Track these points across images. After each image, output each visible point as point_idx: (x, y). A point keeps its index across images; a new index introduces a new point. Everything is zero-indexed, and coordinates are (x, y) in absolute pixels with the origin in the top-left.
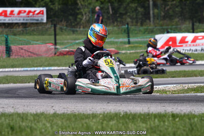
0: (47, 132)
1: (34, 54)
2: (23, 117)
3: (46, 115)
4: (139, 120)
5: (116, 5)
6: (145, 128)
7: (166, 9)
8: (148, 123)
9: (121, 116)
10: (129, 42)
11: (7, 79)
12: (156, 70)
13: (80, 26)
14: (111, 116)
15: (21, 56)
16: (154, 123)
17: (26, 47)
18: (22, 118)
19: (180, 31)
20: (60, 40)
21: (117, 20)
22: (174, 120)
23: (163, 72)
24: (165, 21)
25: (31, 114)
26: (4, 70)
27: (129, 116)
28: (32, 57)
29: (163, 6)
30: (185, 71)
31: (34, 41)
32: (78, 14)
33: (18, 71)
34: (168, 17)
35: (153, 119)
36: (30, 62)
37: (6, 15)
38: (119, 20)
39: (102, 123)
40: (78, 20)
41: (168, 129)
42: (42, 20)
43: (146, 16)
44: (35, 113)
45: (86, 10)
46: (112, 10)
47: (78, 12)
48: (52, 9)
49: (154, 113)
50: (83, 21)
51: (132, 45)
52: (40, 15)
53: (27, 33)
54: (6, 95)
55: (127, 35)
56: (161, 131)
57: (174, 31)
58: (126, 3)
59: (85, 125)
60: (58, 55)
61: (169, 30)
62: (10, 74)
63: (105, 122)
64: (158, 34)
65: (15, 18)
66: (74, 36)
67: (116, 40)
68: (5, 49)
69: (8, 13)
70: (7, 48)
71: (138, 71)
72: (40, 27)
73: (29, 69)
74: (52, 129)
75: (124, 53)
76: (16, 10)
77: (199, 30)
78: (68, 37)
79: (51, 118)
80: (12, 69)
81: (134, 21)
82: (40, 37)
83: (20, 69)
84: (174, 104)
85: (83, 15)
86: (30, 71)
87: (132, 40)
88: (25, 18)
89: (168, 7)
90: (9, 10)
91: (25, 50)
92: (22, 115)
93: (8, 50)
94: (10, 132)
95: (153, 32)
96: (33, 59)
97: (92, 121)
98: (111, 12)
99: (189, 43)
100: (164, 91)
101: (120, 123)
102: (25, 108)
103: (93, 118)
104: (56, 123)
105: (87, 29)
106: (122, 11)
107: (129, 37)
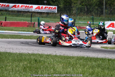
0: (51, 63)
2: (41, 56)
3: (52, 55)
4: (93, 60)
5: (89, 7)
6: (96, 64)
8: (97, 62)
9: (85, 58)
10: (93, 24)
13: (72, 15)
22: (109, 62)
24: (110, 15)
25: (45, 55)
27: (89, 58)
29: (110, 9)
31: (50, 21)
32: (71, 10)
34: (111, 13)
35: (99, 61)
38: (89, 13)
39: (76, 61)
40: (71, 13)
41: (105, 66)
42: (55, 11)
43: (102, 12)
44: (47, 54)
45: (75, 8)
46: (87, 9)
49: (100, 58)
50: (73, 13)
52: (54, 9)
53: (48, 17)
56: (102, 66)
57: (114, 20)
58: (93, 6)
59: (69, 61)
61: (111, 20)
63: (77, 61)
64: (106, 21)
65: (43, 10)
68: (37, 24)
69: (40, 8)
70: (38, 23)
72: (54, 14)
74: (53, 62)
76: (44, 6)
79: (54, 57)
81: (96, 15)
82: (54, 19)
84: (110, 54)
85: (73, 11)
88: (48, 10)
89: (112, 9)
90: (41, 6)
94: (35, 62)
95: (104, 20)
97: (72, 60)
98: (86, 10)
100: (106, 48)
101: (84, 61)
102: (43, 51)
103: (72, 58)
104: (56, 60)
105: (75, 17)
106: (91, 10)
107: (93, 22)
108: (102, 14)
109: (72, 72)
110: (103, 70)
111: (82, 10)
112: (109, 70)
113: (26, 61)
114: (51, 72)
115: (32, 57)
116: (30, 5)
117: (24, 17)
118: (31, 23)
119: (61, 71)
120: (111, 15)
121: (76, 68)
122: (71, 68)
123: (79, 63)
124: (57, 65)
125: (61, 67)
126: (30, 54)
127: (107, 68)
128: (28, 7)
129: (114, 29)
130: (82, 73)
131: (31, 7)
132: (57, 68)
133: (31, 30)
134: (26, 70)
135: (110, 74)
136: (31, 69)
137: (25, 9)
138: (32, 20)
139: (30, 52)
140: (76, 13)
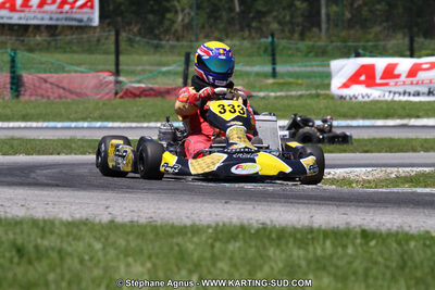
0: (95, 261)
1: (71, 92)
2: (45, 227)
3: (93, 224)
4: (291, 240)
7: (356, 5)
8: (311, 249)
9: (253, 231)
10: (274, 74)
11: (12, 146)
12: (331, 134)
15: (43, 96)
16: (323, 249)
17: (54, 77)
18: (43, 230)
19: (383, 53)
20: (128, 65)
21: (249, 26)
22: (367, 243)
23: (344, 140)
24: (352, 32)
25: (62, 222)
26: (6, 124)
27: (271, 232)
28: (66, 98)
30: (391, 140)
31: (72, 64)
32: (168, 10)
33: (37, 128)
34: (359, 22)
35: (321, 242)
36: (63, 110)
37: (13, 9)
38: (254, 24)
39: (212, 246)
40: (167, 23)
41: (350, 263)
42: (90, 20)
43: (313, 19)
44: (70, 219)
46: (240, 5)
47: (168, 5)
49: (323, 227)
50: (176, 26)
51: (281, 81)
52: (85, 10)
53: (56, 48)
54: (9, 179)
55: (270, 58)
56: (337, 267)
57: (371, 52)
59: (176, 248)
60: (121, 97)
61: (361, 51)
62: (17, 134)
63: (218, 245)
64: (335, 58)
65: (32, 15)
66: (156, 58)
67: (248, 69)
68: (8, 80)
70: (12, 78)
71: (292, 136)
73: (59, 125)
74: (105, 255)
75: (264, 98)
77: (424, 52)
78: (145, 58)
79: (105, 233)
80: (23, 124)
81: (287, 29)
82: (84, 57)
83: (40, 124)
84: (367, 210)
85: (176, 12)
86: (62, 128)
88: (55, 16)
89: (360, 2)
91: (51, 84)
92: (41, 224)
93: (17, 84)
94: (16, 260)
95: (326, 54)
96: (69, 105)
97: (192, 243)
98: (238, 9)
100: (345, 181)
101: (250, 246)
102: (50, 208)
103: (193, 234)
104: (114, 243)
105: (185, 43)
106: (260, 6)
107: (274, 63)
108: (313, 25)
112: (371, 281)
120: (357, 27)
124: (122, 268)
125: (143, 274)
127: (361, 271)
129: (375, 94)
140: (188, 27)
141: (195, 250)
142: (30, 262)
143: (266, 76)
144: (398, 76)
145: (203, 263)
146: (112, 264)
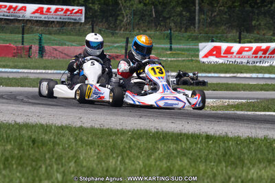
0: (70, 148)
1: (68, 56)
2: (46, 128)
4: (170, 139)
5: (160, 8)
6: (176, 149)
7: (213, 15)
8: (180, 145)
9: (151, 134)
10: (171, 49)
12: (197, 81)
14: (140, 134)
15: (55, 57)
16: (186, 145)
17: (60, 48)
19: (226, 41)
21: (160, 25)
22: (208, 141)
23: (204, 83)
24: (211, 28)
27: (160, 135)
29: (210, 13)
30: (228, 84)
32: (118, 15)
33: (51, 73)
34: (213, 23)
37: (42, 13)
38: (162, 24)
39: (130, 142)
40: (118, 22)
41: (200, 152)
42: (80, 19)
43: (191, 21)
44: (60, 125)
45: (128, 11)
46: (155, 13)
47: (119, 13)
48: (91, 8)
49: (187, 132)
50: (123, 23)
52: (78, 14)
53: (63, 33)
55: (169, 41)
56: (192, 154)
57: (220, 40)
58: (171, 7)
59: (112, 142)
61: (214, 39)
63: (133, 141)
64: (201, 42)
65: (51, 16)
66: (113, 39)
68: (38, 49)
69: (45, 10)
70: (40, 48)
71: (178, 81)
72: (78, 27)
74: (76, 144)
76: (53, 7)
77: (246, 40)
79: (77, 133)
80: (44, 71)
81: (178, 26)
83: (52, 71)
85: (123, 17)
87: (174, 46)
88: (62, 17)
89: (216, 14)
90: (45, 7)
91: (59, 51)
93: (42, 51)
94: (31, 144)
97: (119, 138)
98: (154, 16)
99: (235, 54)
101: (149, 142)
102: (51, 118)
103: (121, 134)
104: (81, 138)
105: (127, 32)
106: (165, 14)
107: (171, 44)
108: (191, 25)
109: (120, 169)
110: (194, 162)
111: (145, 16)
112: (208, 161)
113: (10, 141)
114: (70, 167)
115: (24, 132)
116: (20, 5)
117: (6, 33)
118: (23, 48)
119: (95, 166)
120: (214, 26)
121: (130, 159)
122: (117, 160)
123: (135, 146)
124: (84, 152)
125: (94, 156)
126: (18, 124)
128: (15, 9)
129: (220, 61)
130: (143, 170)
131: (21, 9)
132: (83, 158)
133: (22, 64)
134: (9, 164)
135: (211, 173)
136: (22, 162)
137: (8, 14)
138: (25, 40)
139: (20, 120)
140: (129, 24)
141: (122, 143)
142: (38, 148)
143: (166, 49)
144: (233, 53)
145: (125, 150)
146: (79, 149)
